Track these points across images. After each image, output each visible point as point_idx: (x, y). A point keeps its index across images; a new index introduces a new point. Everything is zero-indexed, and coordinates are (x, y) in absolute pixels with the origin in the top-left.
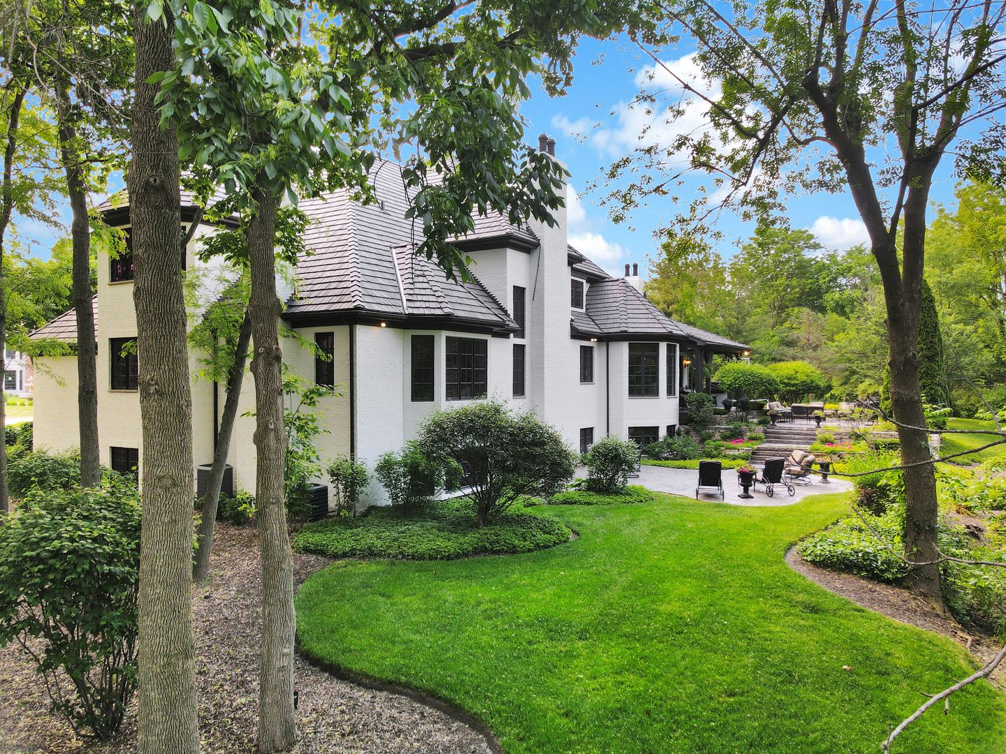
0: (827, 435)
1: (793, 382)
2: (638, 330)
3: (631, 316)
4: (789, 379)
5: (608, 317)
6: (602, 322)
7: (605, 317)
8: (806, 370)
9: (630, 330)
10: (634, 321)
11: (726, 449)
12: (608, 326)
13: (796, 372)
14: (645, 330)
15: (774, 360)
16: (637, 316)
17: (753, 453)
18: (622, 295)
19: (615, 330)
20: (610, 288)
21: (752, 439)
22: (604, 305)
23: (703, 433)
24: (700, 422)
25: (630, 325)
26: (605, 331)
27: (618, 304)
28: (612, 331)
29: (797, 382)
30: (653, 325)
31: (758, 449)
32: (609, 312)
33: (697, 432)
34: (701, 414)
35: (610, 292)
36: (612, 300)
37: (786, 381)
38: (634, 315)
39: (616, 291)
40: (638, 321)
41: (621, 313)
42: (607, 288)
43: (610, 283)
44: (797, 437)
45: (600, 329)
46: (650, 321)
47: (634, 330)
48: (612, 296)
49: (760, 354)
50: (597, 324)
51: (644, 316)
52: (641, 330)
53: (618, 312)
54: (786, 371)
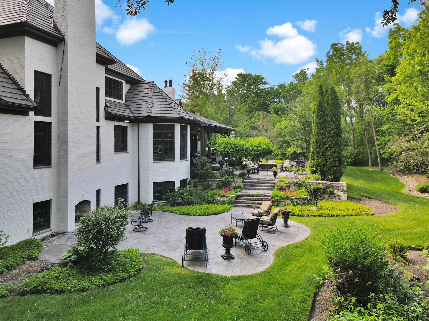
0: (281, 184)
1: (258, 149)
2: (159, 115)
3: (155, 105)
4: (256, 147)
5: (139, 106)
6: (135, 109)
7: (138, 106)
8: (265, 142)
9: (153, 115)
10: (157, 109)
11: (219, 196)
12: (139, 112)
13: (260, 143)
14: (164, 115)
15: (247, 136)
16: (160, 106)
17: (236, 199)
18: (151, 92)
19: (143, 115)
20: (143, 88)
21: (235, 188)
22: (138, 98)
23: (205, 183)
24: (203, 176)
25: (154, 112)
26: (136, 115)
27: (147, 98)
28: (141, 115)
29: (261, 149)
30: (170, 112)
31: (239, 195)
32: (141, 103)
33: (201, 183)
34: (204, 171)
35: (143, 90)
36: (144, 95)
37: (255, 148)
38: (157, 106)
39: (147, 90)
40: (159, 109)
41: (149, 104)
42: (142, 88)
43: (144, 85)
44: (263, 185)
45: (133, 114)
46: (169, 109)
47: (157, 115)
48: (144, 92)
49: (241, 133)
50: (131, 111)
51: (164, 106)
52: (161, 115)
53: (147, 103)
54: (255, 143)
